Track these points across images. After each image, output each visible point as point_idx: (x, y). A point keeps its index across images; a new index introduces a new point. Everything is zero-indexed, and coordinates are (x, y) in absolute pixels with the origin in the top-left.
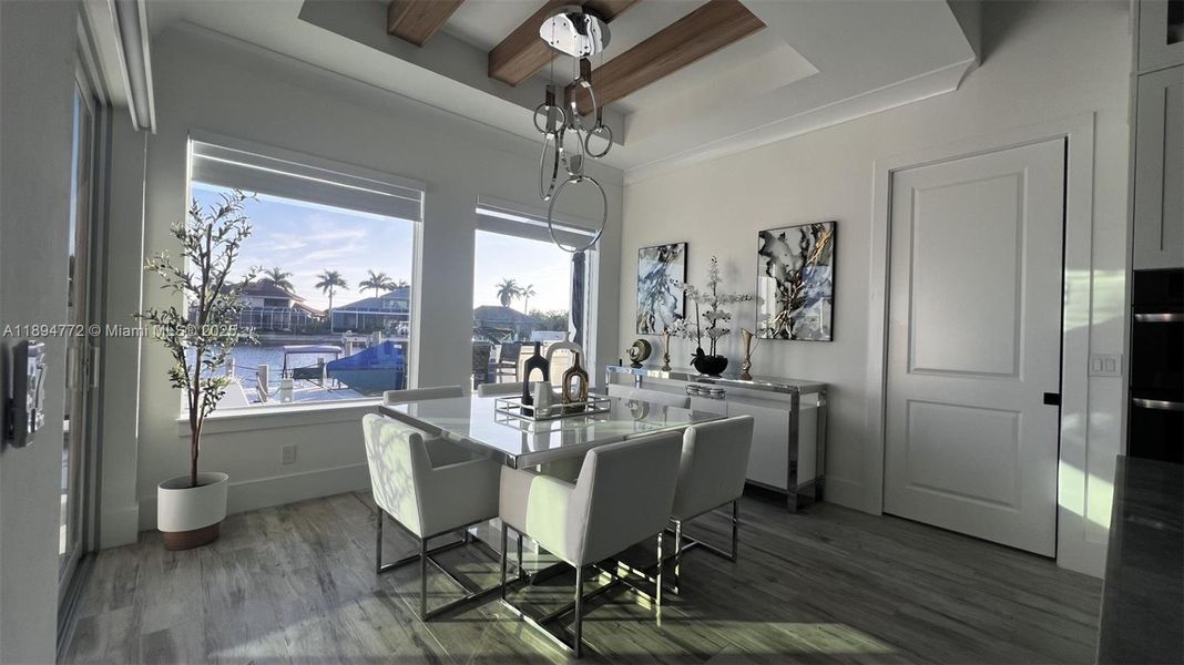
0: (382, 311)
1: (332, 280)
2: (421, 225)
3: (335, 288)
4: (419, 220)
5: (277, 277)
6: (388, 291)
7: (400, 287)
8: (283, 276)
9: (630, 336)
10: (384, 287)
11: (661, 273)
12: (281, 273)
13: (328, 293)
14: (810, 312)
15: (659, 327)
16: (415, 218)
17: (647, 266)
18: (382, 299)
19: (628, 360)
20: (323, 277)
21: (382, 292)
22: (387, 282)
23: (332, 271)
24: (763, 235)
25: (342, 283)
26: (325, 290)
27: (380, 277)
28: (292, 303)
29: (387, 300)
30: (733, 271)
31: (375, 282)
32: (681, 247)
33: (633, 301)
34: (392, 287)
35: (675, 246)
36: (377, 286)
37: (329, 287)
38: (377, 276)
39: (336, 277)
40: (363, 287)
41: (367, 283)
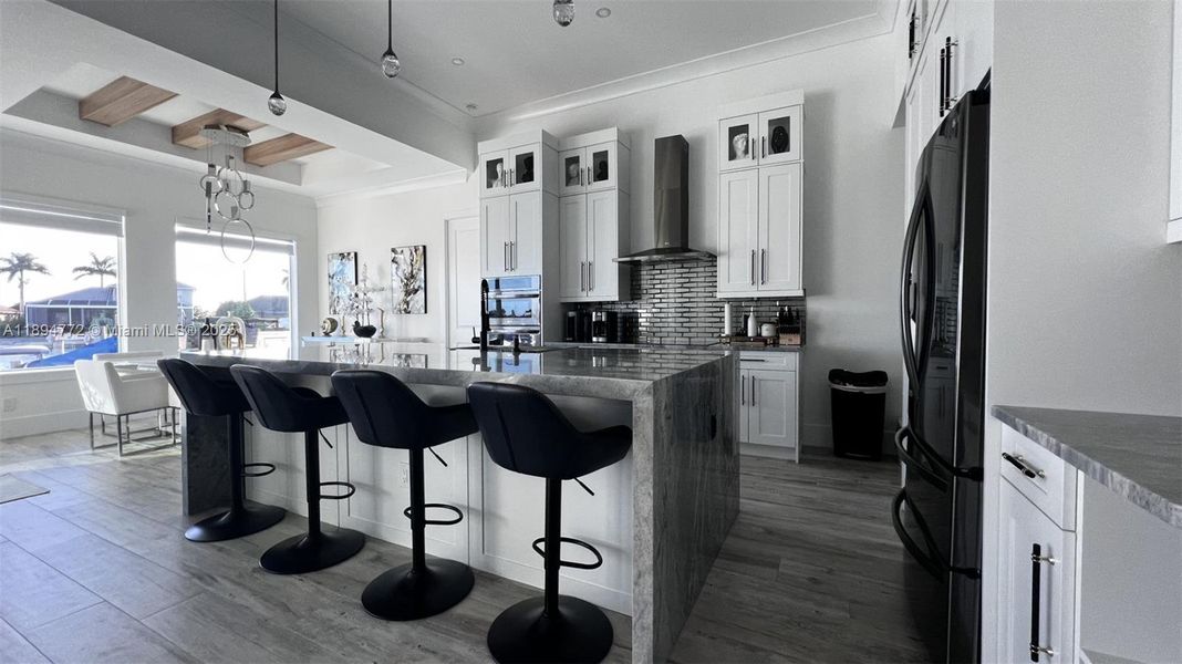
2: (124, 240)
4: (122, 236)
11: (342, 272)
14: (415, 298)
16: (120, 235)
17: (333, 267)
18: (109, 290)
20: (10, 261)
23: (23, 253)
24: (393, 250)
25: (41, 269)
32: (353, 255)
33: (327, 291)
35: (349, 254)
36: (101, 272)
37: (18, 274)
38: (100, 260)
39: (29, 260)
40: (79, 273)
41: (84, 269)
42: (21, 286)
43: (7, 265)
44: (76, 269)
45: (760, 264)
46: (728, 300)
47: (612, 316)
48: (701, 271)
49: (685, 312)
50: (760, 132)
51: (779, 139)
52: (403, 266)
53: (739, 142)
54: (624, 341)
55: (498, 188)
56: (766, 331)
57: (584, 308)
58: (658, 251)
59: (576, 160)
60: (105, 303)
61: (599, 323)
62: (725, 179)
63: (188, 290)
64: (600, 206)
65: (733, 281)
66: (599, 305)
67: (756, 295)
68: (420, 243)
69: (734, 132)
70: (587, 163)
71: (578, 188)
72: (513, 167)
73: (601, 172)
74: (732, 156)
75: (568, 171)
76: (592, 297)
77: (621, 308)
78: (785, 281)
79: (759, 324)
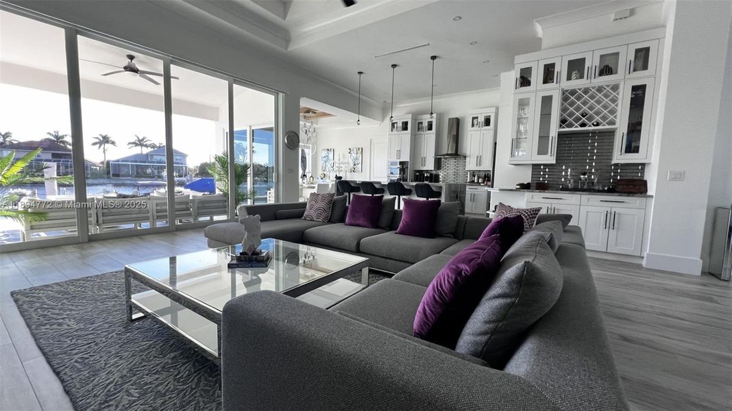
0: (149, 163)
1: (105, 140)
3: (107, 146)
5: (56, 137)
6: (150, 150)
7: (160, 147)
8: (62, 137)
9: (320, 172)
10: (146, 146)
11: (328, 156)
12: (60, 134)
13: (102, 150)
14: (358, 166)
15: (327, 170)
17: (324, 154)
18: (147, 155)
19: (320, 178)
20: (97, 138)
21: (146, 151)
22: (148, 143)
23: (104, 135)
24: (349, 149)
25: (113, 143)
26: (100, 147)
27: (143, 140)
29: (152, 156)
30: (344, 157)
31: (140, 143)
33: (321, 163)
34: (153, 146)
35: (331, 149)
36: (142, 145)
37: (103, 146)
38: (141, 139)
39: (108, 138)
40: (131, 145)
41: (134, 143)
42: (104, 152)
43: (97, 141)
44: (129, 143)
45: (479, 160)
46: (470, 171)
47: (431, 174)
48: (461, 161)
49: (456, 174)
50: (481, 119)
51: (487, 122)
52: (353, 155)
53: (475, 121)
54: (435, 182)
55: (395, 131)
56: (480, 180)
57: (421, 172)
58: (448, 155)
59: (422, 123)
60: (145, 162)
61: (427, 177)
62: (470, 133)
63: (184, 156)
64: (429, 139)
65: (471, 165)
66: (427, 171)
67: (478, 169)
68: (360, 147)
69: (474, 118)
70: (425, 124)
71: (422, 132)
72: (401, 125)
73: (430, 128)
74: (473, 125)
75: (419, 126)
76: (425, 168)
77: (434, 172)
78: (486, 166)
79: (478, 178)
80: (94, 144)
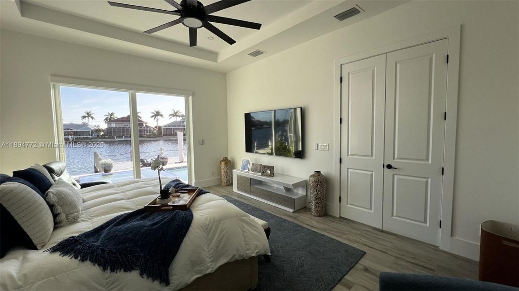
1: (157, 114)
3: (159, 117)
6: (181, 118)
10: (179, 116)
13: (156, 120)
21: (179, 119)
22: (180, 114)
26: (155, 118)
27: (177, 112)
28: (144, 125)
31: (175, 114)
34: (182, 116)
80: (152, 117)
